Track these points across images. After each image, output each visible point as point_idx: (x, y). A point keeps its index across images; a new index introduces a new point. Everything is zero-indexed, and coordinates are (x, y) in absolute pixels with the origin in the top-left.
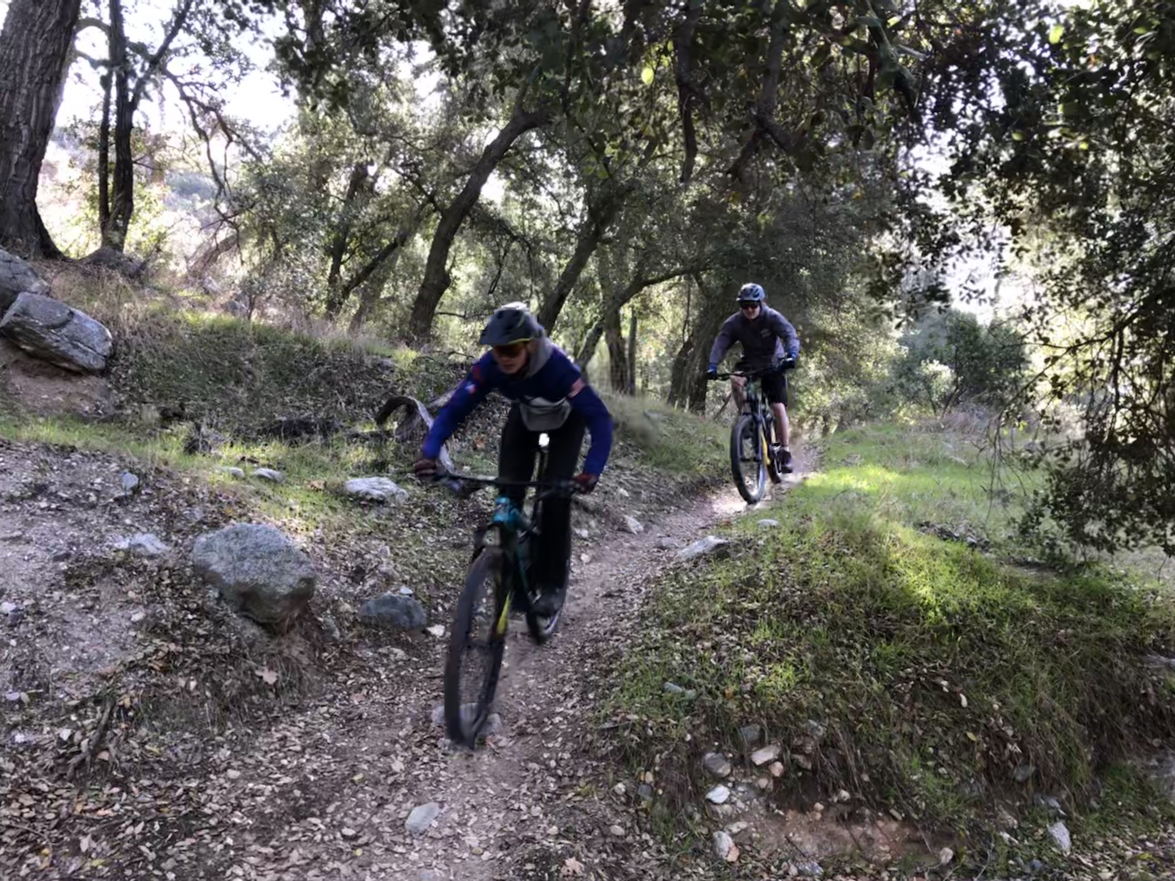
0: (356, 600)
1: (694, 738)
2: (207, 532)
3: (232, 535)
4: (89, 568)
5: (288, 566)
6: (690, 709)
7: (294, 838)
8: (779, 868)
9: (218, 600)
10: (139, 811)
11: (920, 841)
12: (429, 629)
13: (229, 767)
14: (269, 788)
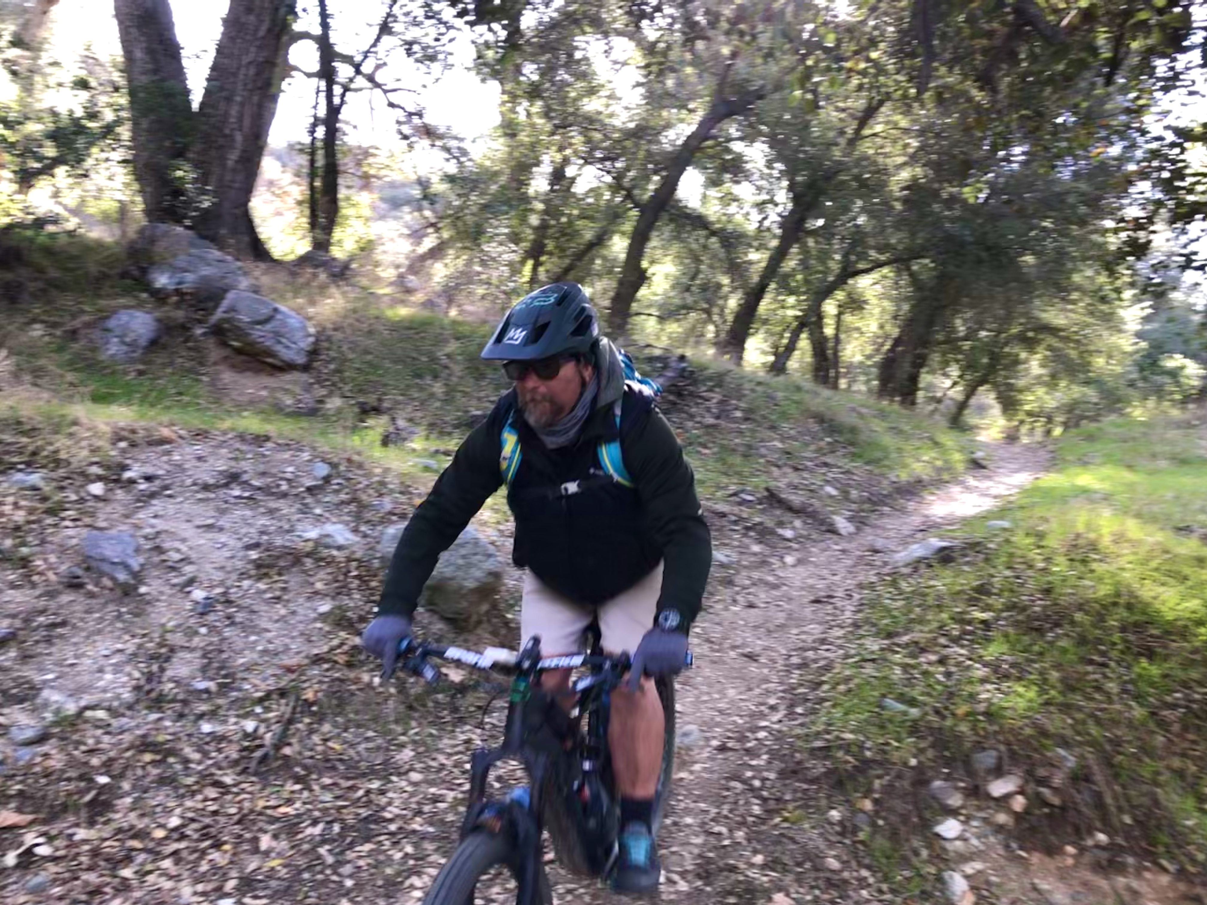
1: (920, 762)
2: (396, 523)
4: (278, 558)
5: (475, 559)
6: (914, 730)
10: (319, 810)
13: (412, 769)
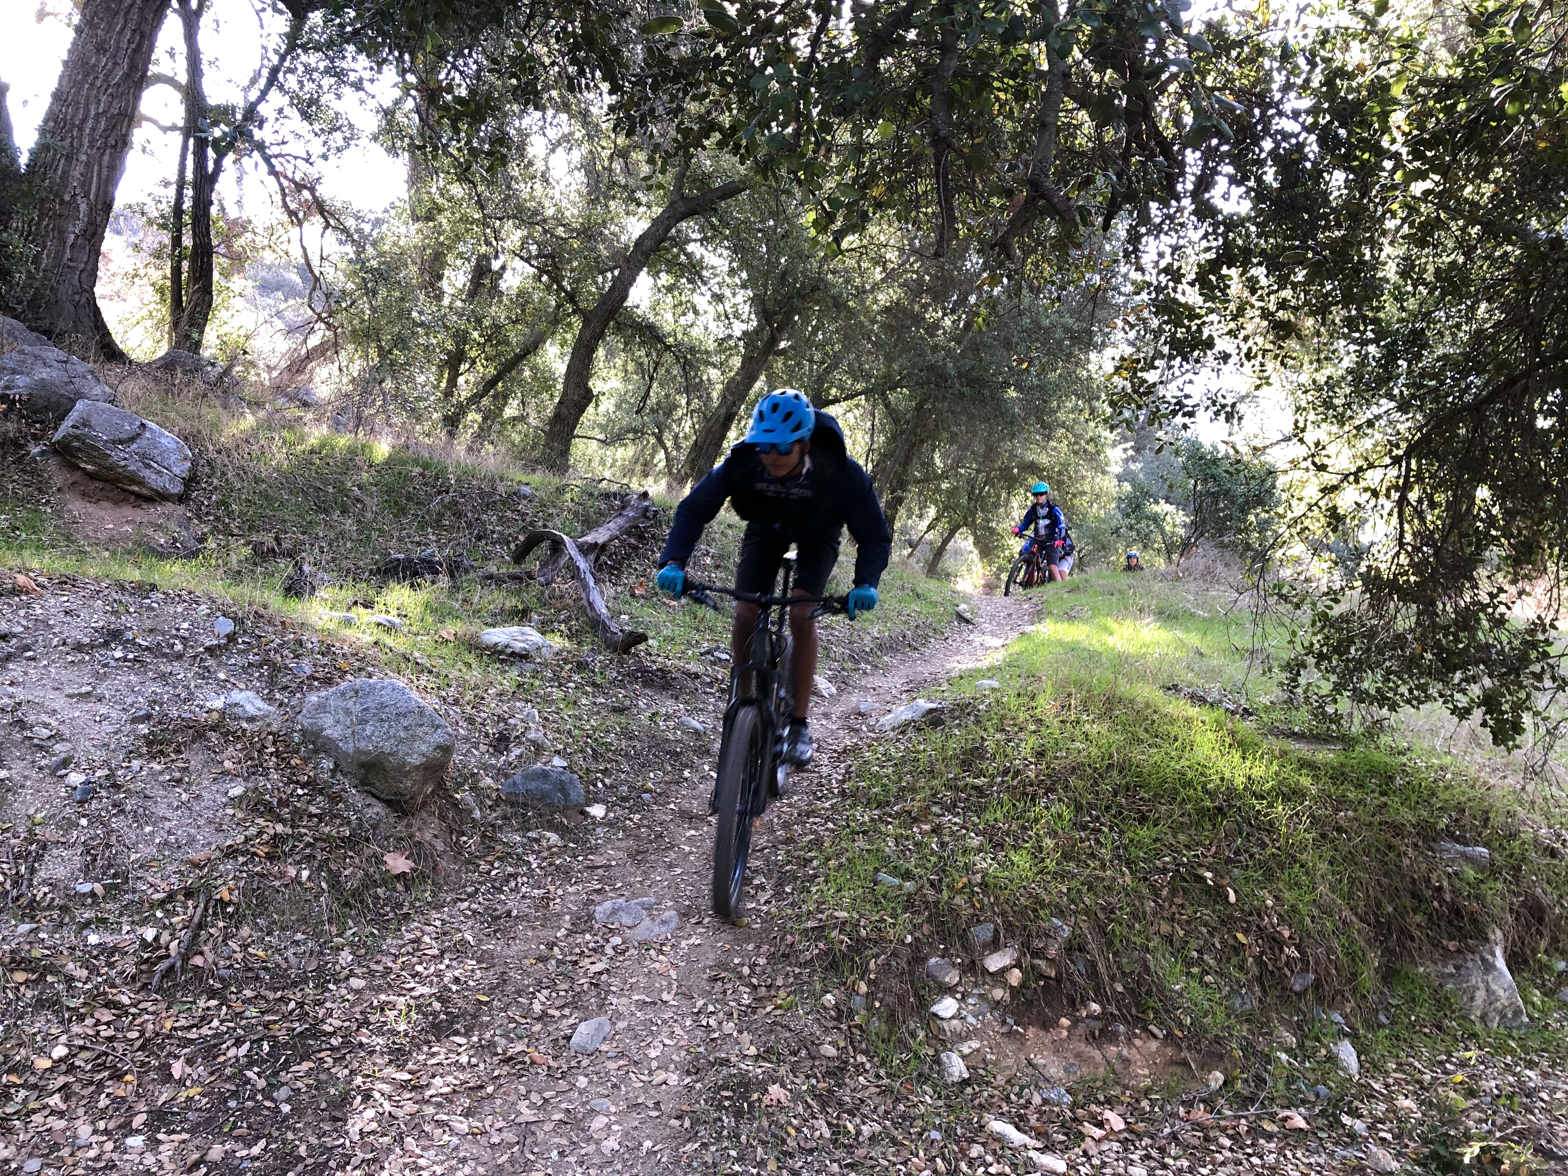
0: (500, 773)
1: (916, 939)
2: (318, 689)
3: (352, 694)
4: (175, 732)
5: (420, 731)
6: (909, 905)
7: (434, 1061)
8: (1019, 1095)
9: (333, 772)
10: (243, 1028)
11: (1185, 1064)
12: (588, 809)
13: (352, 974)
14: (402, 999)
